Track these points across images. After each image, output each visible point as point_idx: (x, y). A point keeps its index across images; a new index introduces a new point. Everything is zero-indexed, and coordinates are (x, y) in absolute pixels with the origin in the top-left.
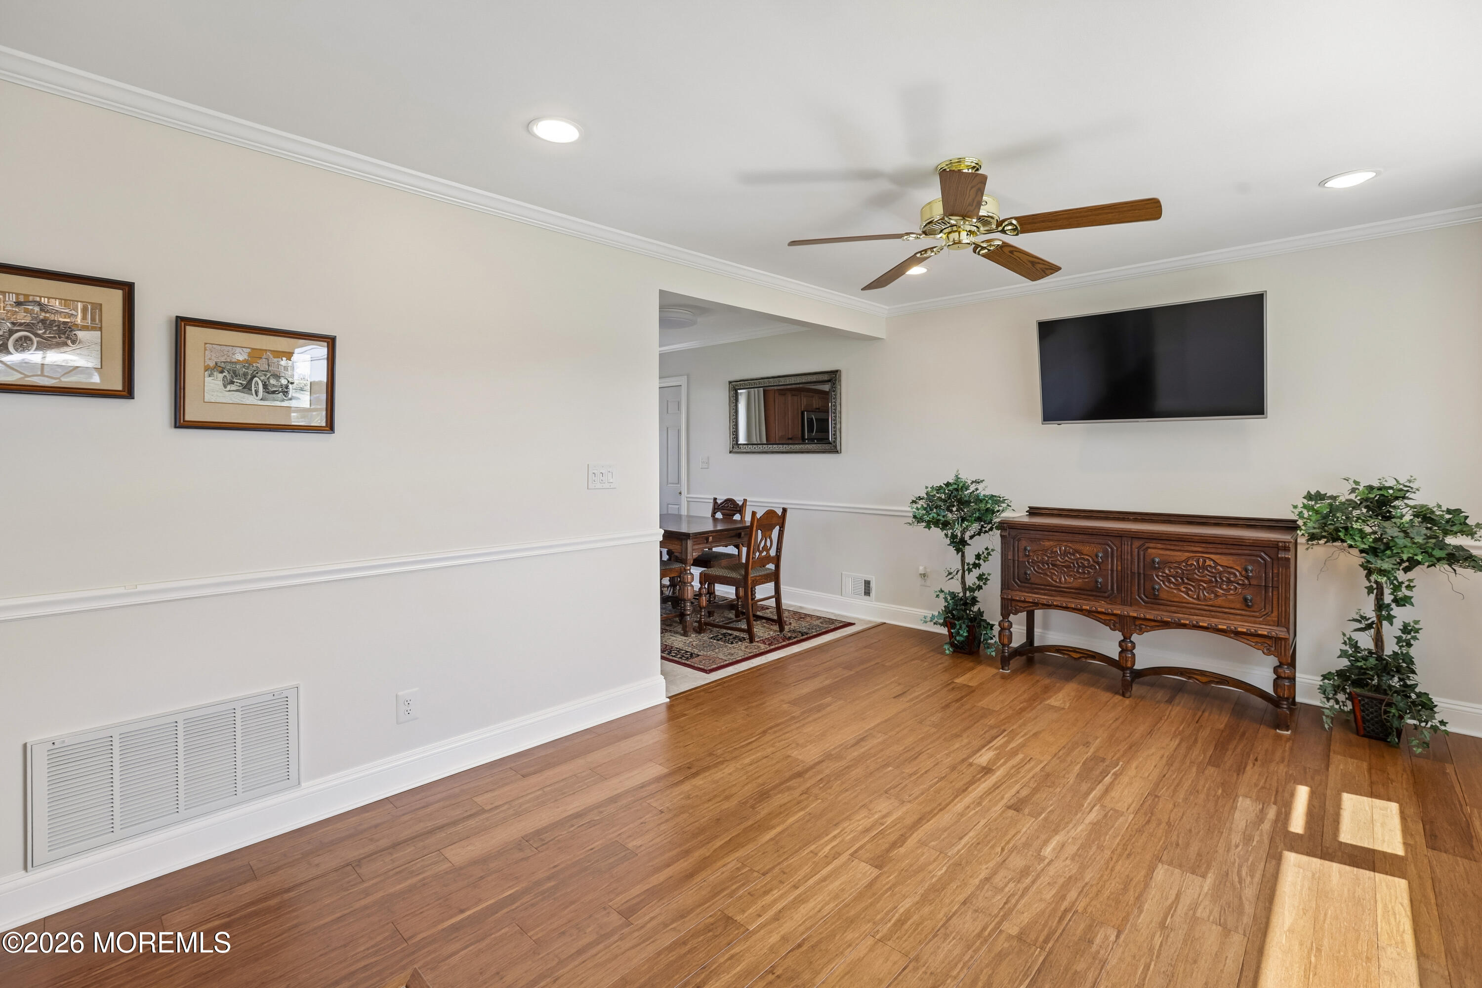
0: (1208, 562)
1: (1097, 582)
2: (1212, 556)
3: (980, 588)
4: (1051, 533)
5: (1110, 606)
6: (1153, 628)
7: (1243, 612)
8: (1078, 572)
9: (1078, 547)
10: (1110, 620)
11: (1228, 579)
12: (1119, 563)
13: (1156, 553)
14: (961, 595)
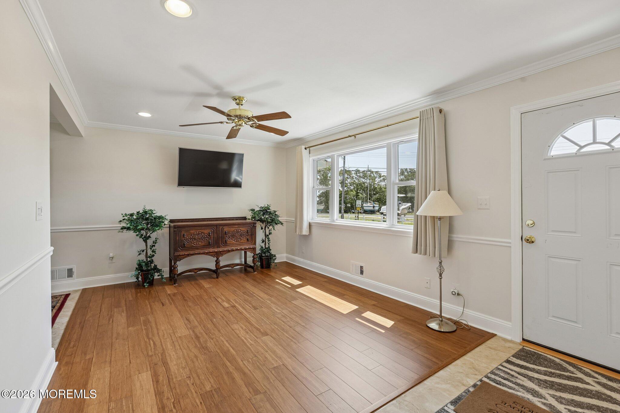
0: (239, 230)
1: (209, 242)
2: (240, 228)
3: (153, 256)
4: (193, 227)
5: (213, 249)
6: (225, 253)
7: (247, 243)
8: (203, 240)
9: (203, 231)
10: (213, 254)
11: (244, 234)
12: (216, 235)
13: (226, 229)
14: (145, 260)
